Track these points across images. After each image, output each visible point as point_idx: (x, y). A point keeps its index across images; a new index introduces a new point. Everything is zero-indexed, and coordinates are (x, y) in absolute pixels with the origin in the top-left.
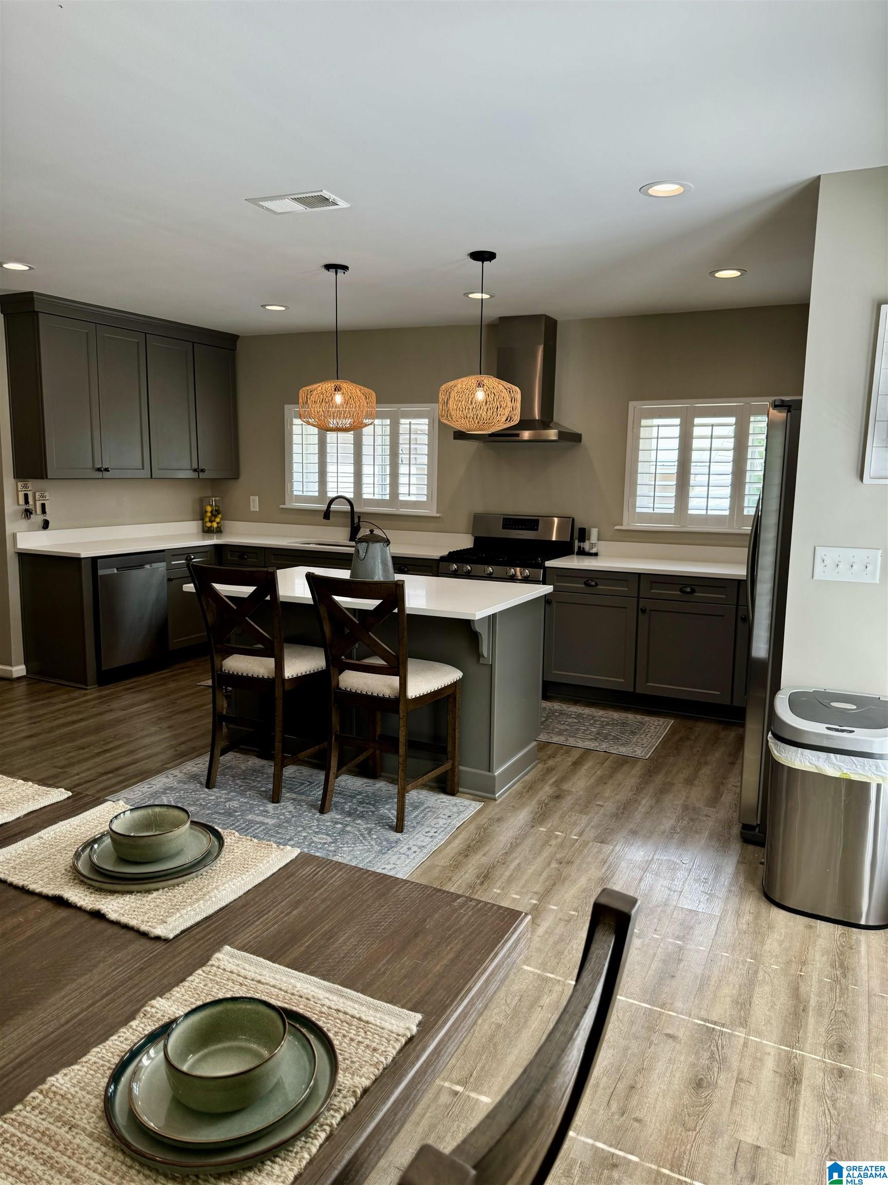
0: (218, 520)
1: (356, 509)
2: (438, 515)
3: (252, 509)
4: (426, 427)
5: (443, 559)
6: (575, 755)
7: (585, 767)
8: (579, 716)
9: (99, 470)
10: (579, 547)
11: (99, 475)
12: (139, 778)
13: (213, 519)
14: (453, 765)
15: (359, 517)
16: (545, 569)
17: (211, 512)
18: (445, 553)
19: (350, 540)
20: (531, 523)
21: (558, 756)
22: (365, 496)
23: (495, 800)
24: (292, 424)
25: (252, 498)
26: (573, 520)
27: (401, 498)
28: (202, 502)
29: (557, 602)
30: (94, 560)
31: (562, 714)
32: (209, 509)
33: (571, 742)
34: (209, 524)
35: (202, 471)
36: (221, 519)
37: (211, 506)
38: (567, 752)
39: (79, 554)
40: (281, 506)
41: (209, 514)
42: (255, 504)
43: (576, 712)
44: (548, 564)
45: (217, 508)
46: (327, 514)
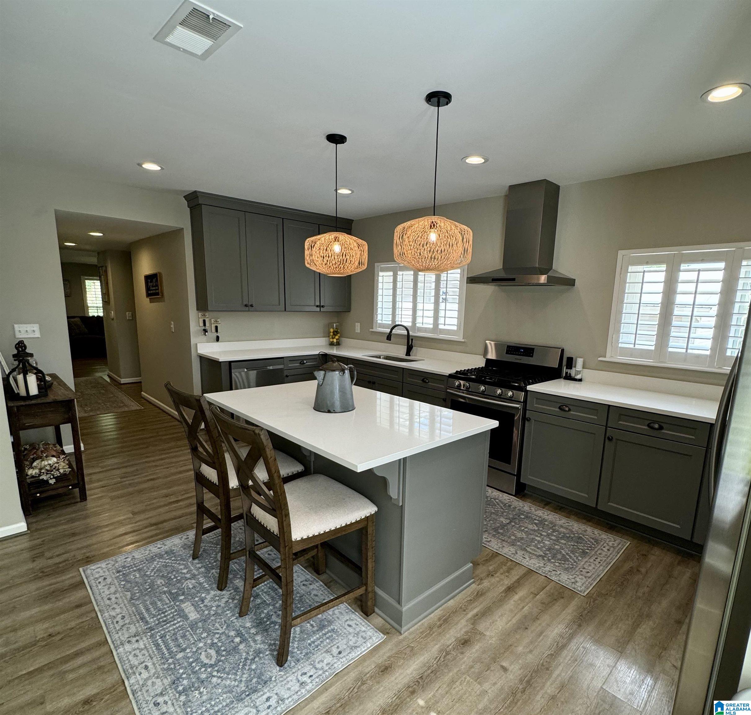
0: (337, 337)
1: (411, 333)
2: (463, 340)
3: (356, 331)
4: (459, 276)
5: (451, 376)
6: (516, 575)
8: (542, 522)
9: (246, 306)
10: (567, 373)
11: (247, 309)
13: (334, 337)
14: (366, 590)
15: (412, 340)
16: (526, 392)
17: (333, 332)
18: (452, 371)
19: (406, 355)
20: (529, 351)
21: (498, 574)
22: (418, 325)
23: (401, 634)
24: (378, 276)
25: (357, 324)
26: (563, 351)
27: (441, 327)
28: (330, 325)
29: (535, 420)
30: (230, 362)
31: (527, 517)
32: (332, 330)
33: (519, 557)
34: (331, 340)
35: (323, 306)
36: (339, 337)
37: (333, 328)
38: (509, 570)
39: (219, 359)
40: (370, 330)
41: (332, 334)
42: (358, 328)
43: (540, 517)
44: (530, 388)
45: (336, 330)
46: (389, 337)
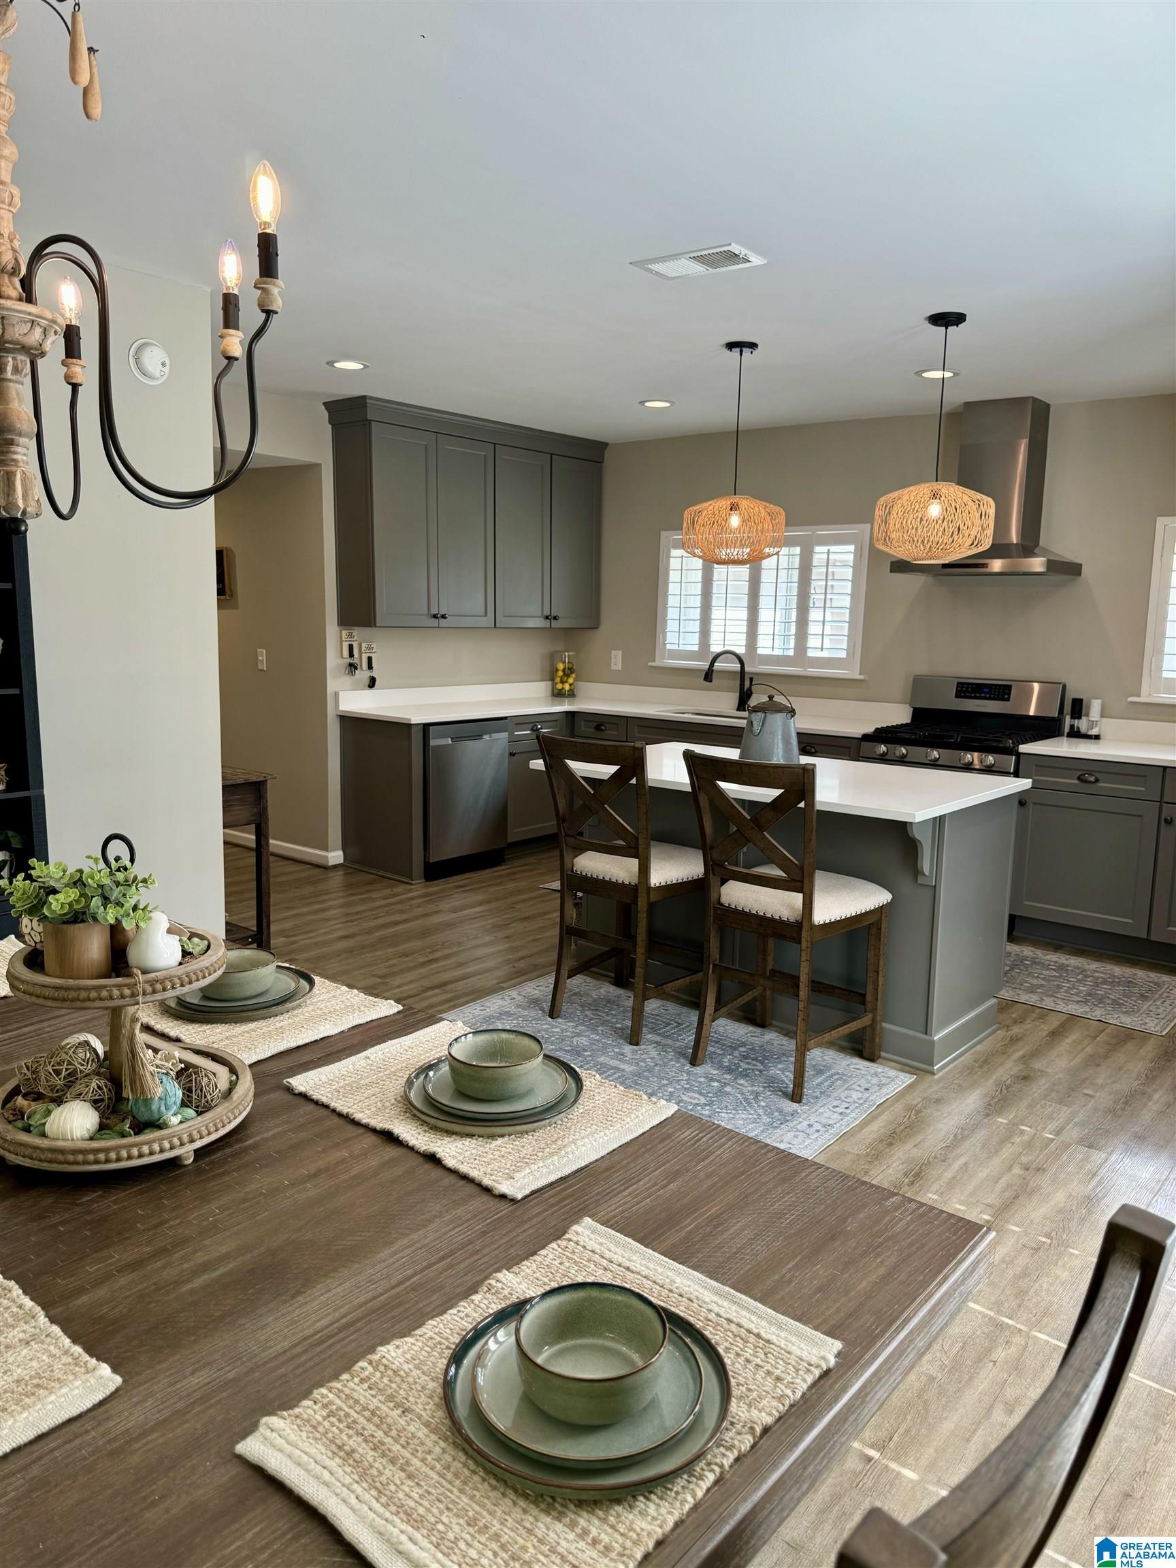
0: (571, 680)
1: (747, 669)
2: (861, 677)
3: (613, 667)
4: (851, 557)
5: (866, 737)
6: (1054, 1022)
7: (1069, 1040)
8: (1061, 968)
9: (435, 616)
10: (1072, 727)
11: (434, 622)
12: (471, 997)
13: (565, 679)
14: (873, 1020)
15: (751, 680)
16: (1018, 755)
17: (564, 670)
18: (870, 729)
19: (738, 709)
20: (1001, 691)
21: (1028, 1021)
22: (760, 651)
23: (934, 1074)
24: (669, 557)
25: (614, 652)
26: (1064, 687)
27: (811, 653)
28: (553, 657)
29: (1034, 803)
30: (426, 726)
31: (1035, 963)
32: (561, 666)
33: (1048, 1003)
34: (559, 686)
35: (555, 618)
36: (575, 680)
37: (564, 662)
38: (1042, 1017)
39: (410, 720)
40: (650, 664)
41: (560, 673)
42: (617, 660)
43: (1056, 962)
44: (1023, 748)
45: (570, 666)
46: (709, 675)
